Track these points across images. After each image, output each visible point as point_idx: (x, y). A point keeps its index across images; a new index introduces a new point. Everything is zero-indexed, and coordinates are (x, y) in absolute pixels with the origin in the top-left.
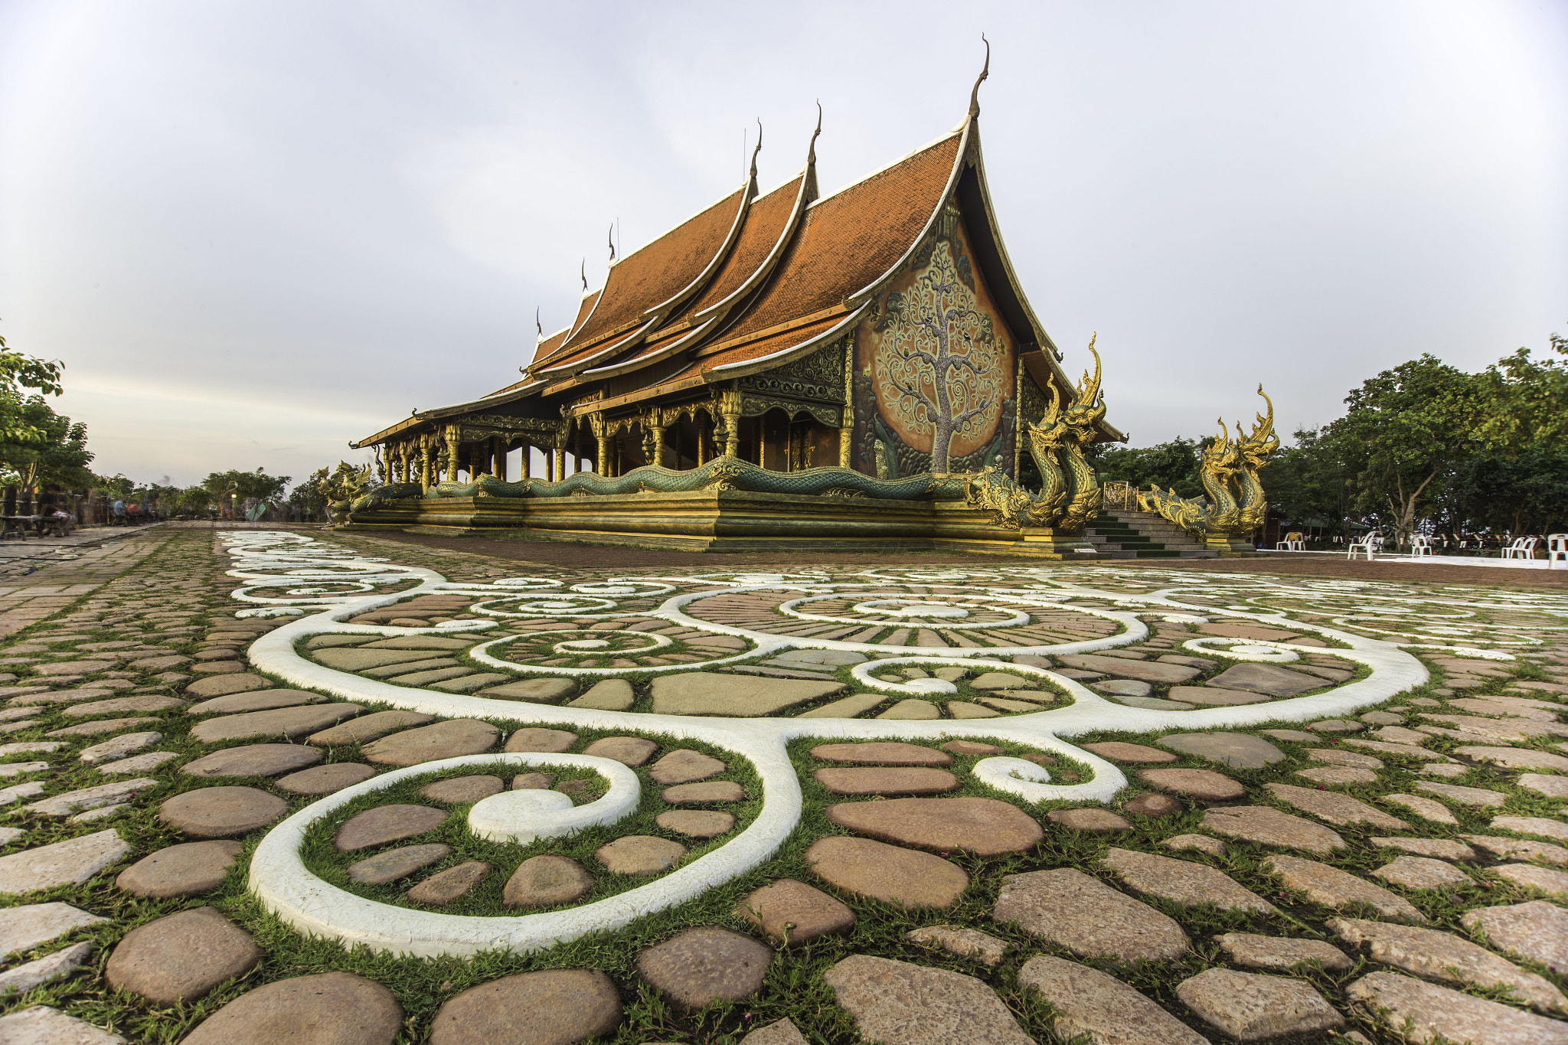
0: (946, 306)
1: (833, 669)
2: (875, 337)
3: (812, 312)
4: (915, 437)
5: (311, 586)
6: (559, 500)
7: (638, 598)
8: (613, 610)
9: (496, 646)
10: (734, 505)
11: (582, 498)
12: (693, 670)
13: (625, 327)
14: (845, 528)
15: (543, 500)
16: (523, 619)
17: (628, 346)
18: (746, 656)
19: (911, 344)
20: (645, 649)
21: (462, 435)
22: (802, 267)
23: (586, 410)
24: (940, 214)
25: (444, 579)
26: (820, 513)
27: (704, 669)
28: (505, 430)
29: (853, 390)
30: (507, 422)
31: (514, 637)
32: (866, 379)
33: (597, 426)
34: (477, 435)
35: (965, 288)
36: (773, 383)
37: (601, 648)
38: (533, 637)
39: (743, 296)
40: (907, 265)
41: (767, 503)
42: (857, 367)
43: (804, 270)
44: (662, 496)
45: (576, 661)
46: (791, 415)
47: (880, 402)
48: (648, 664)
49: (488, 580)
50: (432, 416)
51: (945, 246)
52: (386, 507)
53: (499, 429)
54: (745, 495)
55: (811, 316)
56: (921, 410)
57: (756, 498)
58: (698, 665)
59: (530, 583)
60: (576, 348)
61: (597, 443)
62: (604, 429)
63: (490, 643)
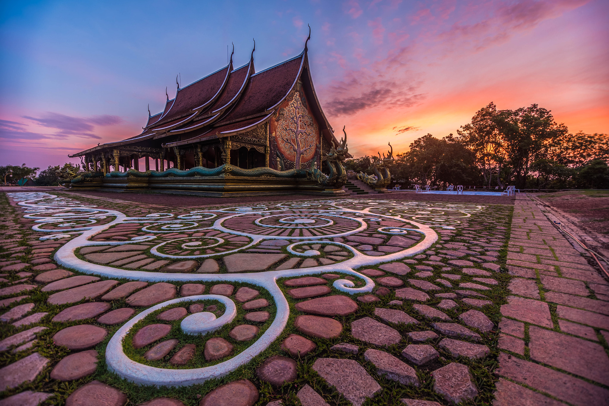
0: (298, 113)
1: (280, 248)
2: (276, 123)
3: (255, 114)
4: (290, 156)
5: (68, 222)
6: (163, 178)
7: (204, 221)
8: (197, 227)
9: (160, 247)
10: (231, 181)
11: (173, 178)
12: (235, 253)
13: (185, 115)
14: (268, 188)
15: (156, 179)
16: (165, 234)
17: (187, 122)
18: (250, 245)
19: (288, 126)
20: (216, 245)
21: (120, 153)
22: (250, 97)
23: (172, 145)
24: (296, 83)
25: (125, 216)
26: (260, 183)
27: (239, 252)
28: (139, 152)
29: (270, 141)
30: (139, 149)
31: (165, 243)
32: (274, 137)
33: (177, 152)
34: (125, 154)
35: (304, 108)
36: (242, 138)
37: (199, 246)
38: (172, 242)
39: (229, 106)
40: (286, 100)
41: (242, 180)
42: (271, 133)
43: (251, 98)
44: (204, 178)
45: (192, 252)
46: (249, 149)
47: (278, 145)
48: (219, 251)
49: (143, 215)
50: (107, 146)
51: (297, 94)
52: (88, 181)
53: (136, 151)
54: (235, 177)
55: (254, 115)
56: (291, 147)
57: (238, 178)
58: (236, 250)
59: (161, 216)
60: (166, 121)
61: (177, 157)
62: (179, 152)
63: (157, 246)
